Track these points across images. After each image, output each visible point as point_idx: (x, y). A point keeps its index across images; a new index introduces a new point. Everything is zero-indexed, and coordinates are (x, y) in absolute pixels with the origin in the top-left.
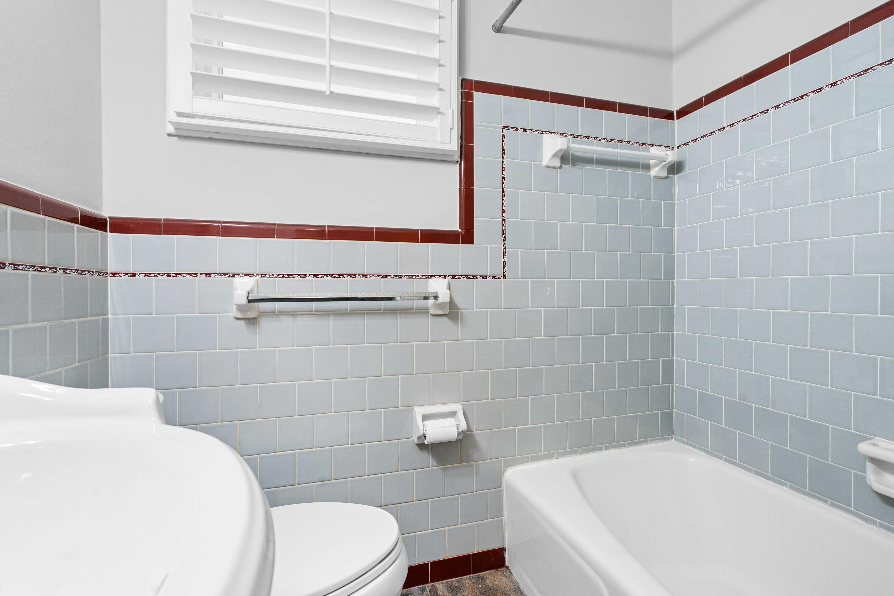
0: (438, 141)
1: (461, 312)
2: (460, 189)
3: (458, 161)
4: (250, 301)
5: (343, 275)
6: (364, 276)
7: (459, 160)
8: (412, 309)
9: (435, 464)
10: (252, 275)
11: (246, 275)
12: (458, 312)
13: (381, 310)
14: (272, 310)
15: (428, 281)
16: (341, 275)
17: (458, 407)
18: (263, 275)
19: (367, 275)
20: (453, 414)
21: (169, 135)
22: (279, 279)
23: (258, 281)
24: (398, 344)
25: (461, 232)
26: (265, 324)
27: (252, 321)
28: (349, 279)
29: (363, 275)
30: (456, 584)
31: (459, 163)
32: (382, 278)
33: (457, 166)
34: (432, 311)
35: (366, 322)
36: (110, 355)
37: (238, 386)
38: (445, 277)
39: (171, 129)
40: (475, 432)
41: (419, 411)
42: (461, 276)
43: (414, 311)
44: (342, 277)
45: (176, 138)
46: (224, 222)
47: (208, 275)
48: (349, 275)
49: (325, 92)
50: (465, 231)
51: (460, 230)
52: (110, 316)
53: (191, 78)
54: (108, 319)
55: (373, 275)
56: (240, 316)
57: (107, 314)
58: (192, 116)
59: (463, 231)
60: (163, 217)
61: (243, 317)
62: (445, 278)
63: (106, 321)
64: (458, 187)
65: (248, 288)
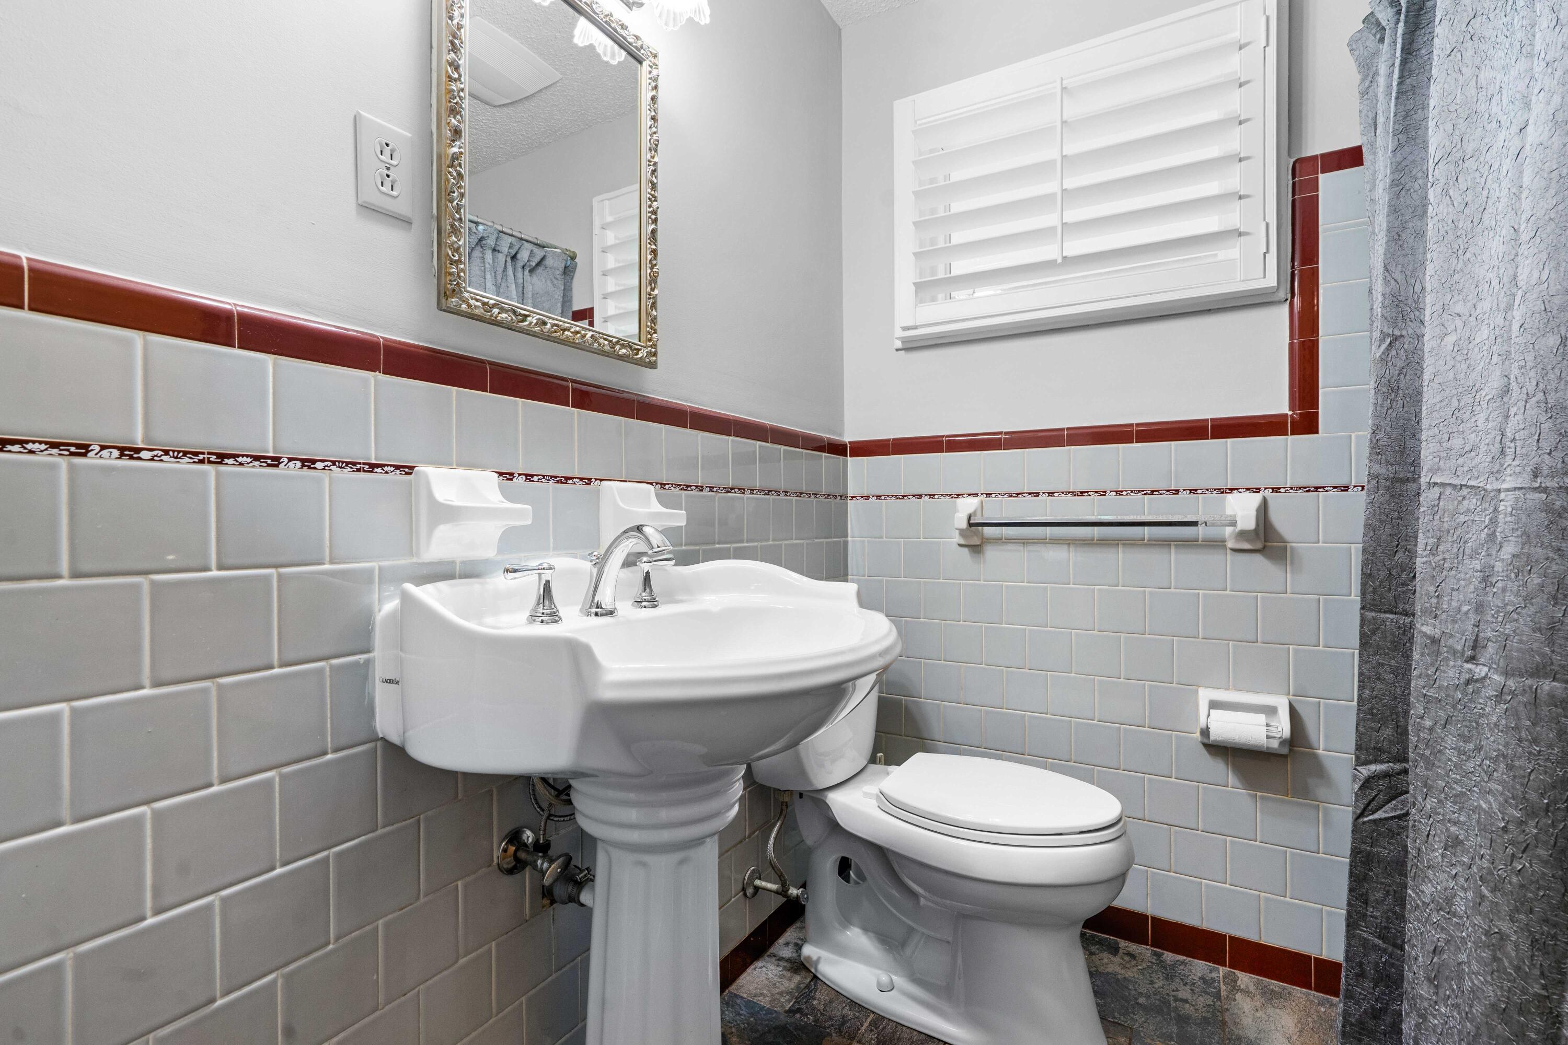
0: (1239, 277)
1: (1292, 548)
2: (1291, 345)
3: (1287, 300)
4: (971, 525)
5: (1087, 492)
6: (1119, 493)
7: (1289, 296)
8: (1197, 540)
9: (1238, 784)
10: (977, 495)
11: (969, 495)
12: (1286, 547)
13: (1144, 540)
14: (1000, 536)
15: (1225, 498)
16: (1085, 492)
17: (1282, 703)
18: (988, 495)
19: (1122, 492)
20: (1271, 711)
21: (897, 350)
22: (1006, 499)
23: (982, 503)
24: (1172, 590)
25: (1291, 416)
26: (991, 553)
27: (976, 549)
28: (1097, 498)
29: (1116, 492)
30: (1277, 989)
31: (1288, 301)
32: (1145, 494)
33: (1286, 308)
34: (1230, 544)
35: (1121, 555)
36: (849, 577)
37: (961, 622)
38: (1258, 490)
39: (899, 344)
40: (1321, 752)
41: (1205, 695)
42: (1292, 488)
43: (1200, 542)
44: (1086, 494)
45: (903, 352)
46: (948, 436)
47: (932, 496)
48: (1096, 492)
49: (1056, 261)
50: (1300, 414)
51: (1290, 413)
52: (849, 539)
53: (913, 288)
54: (847, 542)
55: (1132, 491)
56: (963, 542)
57: (847, 536)
58: (915, 328)
59: (1296, 414)
60: (891, 437)
61: (967, 543)
62: (1259, 492)
63: (846, 543)
64: (1287, 341)
65: (971, 511)
